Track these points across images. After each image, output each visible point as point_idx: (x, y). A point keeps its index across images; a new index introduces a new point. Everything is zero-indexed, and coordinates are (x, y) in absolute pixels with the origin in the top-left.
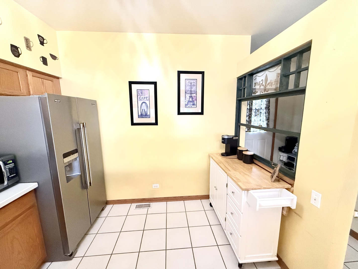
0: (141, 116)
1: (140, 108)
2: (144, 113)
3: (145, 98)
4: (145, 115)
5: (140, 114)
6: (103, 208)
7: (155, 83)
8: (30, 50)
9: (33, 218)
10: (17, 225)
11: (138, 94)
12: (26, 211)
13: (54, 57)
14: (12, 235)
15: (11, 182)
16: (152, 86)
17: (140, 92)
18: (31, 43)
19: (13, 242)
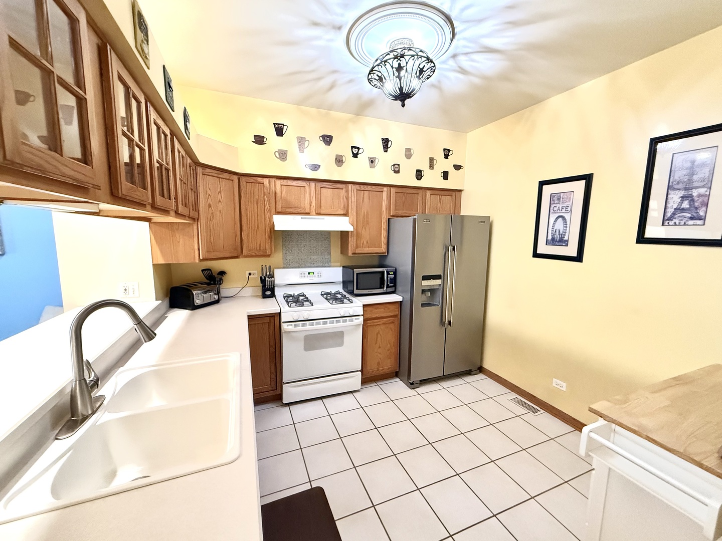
0: (553, 242)
1: (551, 227)
2: (557, 237)
3: (565, 208)
4: (560, 240)
5: (550, 238)
6: (470, 371)
7: (588, 179)
8: (433, 168)
9: (394, 327)
10: (383, 324)
11: (552, 202)
12: (391, 316)
13: (457, 167)
14: (378, 329)
15: (389, 290)
16: (583, 183)
17: (555, 199)
18: (435, 161)
19: (377, 335)
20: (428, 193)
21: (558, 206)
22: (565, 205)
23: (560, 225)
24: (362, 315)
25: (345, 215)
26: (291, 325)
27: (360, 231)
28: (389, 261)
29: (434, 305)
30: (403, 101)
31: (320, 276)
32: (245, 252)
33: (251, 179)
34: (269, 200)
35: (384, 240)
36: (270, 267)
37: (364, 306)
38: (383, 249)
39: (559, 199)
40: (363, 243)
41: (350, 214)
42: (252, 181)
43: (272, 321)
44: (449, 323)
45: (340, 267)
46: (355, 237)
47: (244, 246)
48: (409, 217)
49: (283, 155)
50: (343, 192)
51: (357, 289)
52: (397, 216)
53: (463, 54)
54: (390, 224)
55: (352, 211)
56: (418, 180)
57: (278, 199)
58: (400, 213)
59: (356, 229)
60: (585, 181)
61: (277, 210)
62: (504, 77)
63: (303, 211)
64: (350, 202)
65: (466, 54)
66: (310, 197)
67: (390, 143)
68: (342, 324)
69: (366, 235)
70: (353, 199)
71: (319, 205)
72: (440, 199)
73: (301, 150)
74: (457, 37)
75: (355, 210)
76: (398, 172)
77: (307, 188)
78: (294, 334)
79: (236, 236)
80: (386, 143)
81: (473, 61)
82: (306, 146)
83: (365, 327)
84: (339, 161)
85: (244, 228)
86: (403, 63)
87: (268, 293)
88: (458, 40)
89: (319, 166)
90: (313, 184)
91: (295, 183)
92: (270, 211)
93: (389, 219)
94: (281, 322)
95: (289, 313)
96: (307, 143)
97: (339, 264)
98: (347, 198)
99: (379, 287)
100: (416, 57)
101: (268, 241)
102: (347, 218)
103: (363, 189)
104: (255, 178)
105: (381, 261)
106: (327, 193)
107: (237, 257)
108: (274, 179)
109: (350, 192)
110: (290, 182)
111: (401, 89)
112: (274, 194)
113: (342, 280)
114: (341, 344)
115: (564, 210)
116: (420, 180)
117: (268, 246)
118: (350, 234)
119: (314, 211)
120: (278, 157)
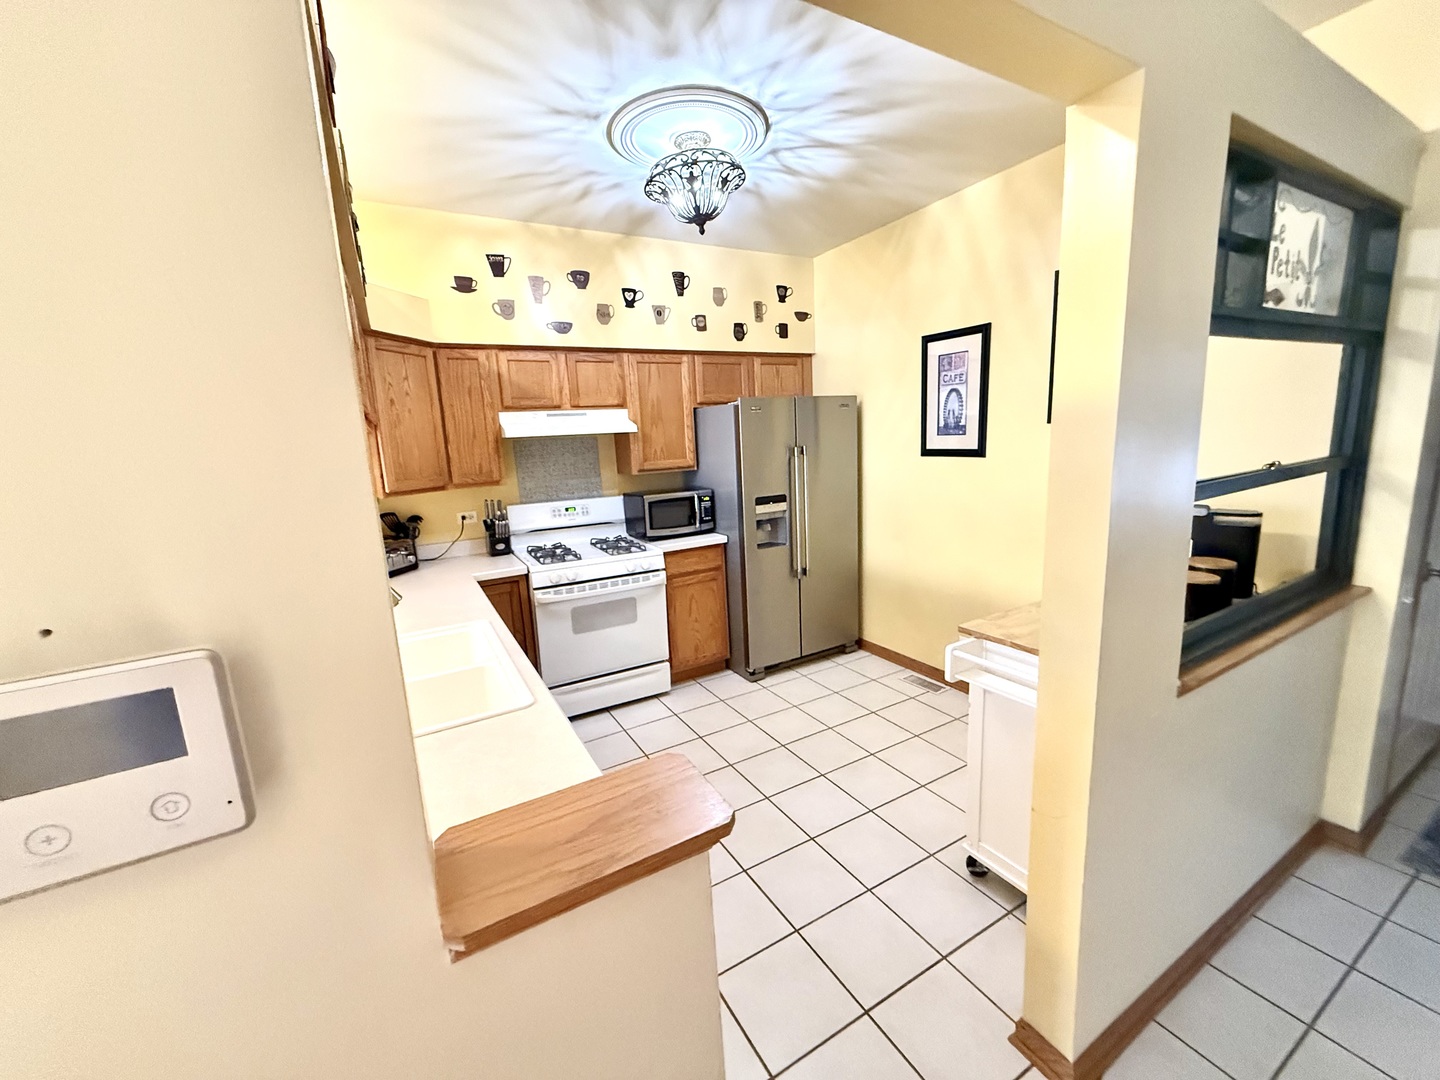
0: (944, 430)
1: (943, 409)
2: (952, 421)
3: (958, 377)
4: (955, 428)
5: (942, 424)
6: (844, 646)
7: (985, 330)
8: (761, 320)
9: (717, 586)
10: (698, 582)
11: (942, 368)
12: (710, 570)
13: (802, 316)
14: (691, 591)
15: (705, 527)
16: (979, 337)
17: (945, 362)
18: (764, 307)
19: (691, 601)
20: (757, 361)
21: (949, 373)
22: (958, 372)
23: (954, 404)
24: (664, 569)
25: (621, 406)
26: (549, 593)
27: (647, 430)
28: (700, 480)
29: (778, 544)
30: (701, 225)
31: (586, 512)
32: (456, 480)
33: (456, 353)
34: (489, 389)
35: (689, 445)
36: (499, 502)
37: (666, 554)
38: (690, 459)
39: (950, 364)
40: (656, 451)
41: (629, 404)
42: (459, 356)
43: (515, 590)
44: (804, 571)
45: (619, 495)
46: (641, 444)
47: (454, 469)
48: (726, 403)
49: (507, 309)
50: (615, 366)
51: (652, 528)
52: (708, 404)
53: (786, 149)
54: (698, 420)
55: (633, 399)
56: (738, 340)
57: (506, 385)
58: (713, 397)
59: (642, 428)
60: (980, 335)
61: (505, 404)
62: (852, 178)
63: (549, 403)
64: (627, 384)
65: (791, 149)
66: (559, 378)
67: (686, 280)
68: (631, 586)
69: (658, 439)
70: (632, 377)
71: (575, 392)
72: (778, 371)
73: (538, 299)
74: (773, 128)
75: (637, 396)
76: (703, 329)
77: (553, 362)
78: (552, 607)
79: (438, 452)
80: (680, 279)
81: (801, 157)
82: (545, 292)
83: (670, 590)
84: (603, 314)
85: (451, 437)
86: (696, 171)
87: (501, 546)
88: (776, 132)
89: (571, 325)
90: (562, 356)
91: (530, 355)
92: (492, 405)
93: (695, 409)
94: (531, 589)
95: (542, 575)
96: (546, 286)
97: (617, 491)
98: (622, 378)
99: (687, 523)
100: (714, 163)
101: (494, 456)
102: (624, 412)
103: (648, 360)
104: (463, 351)
105: (688, 478)
106: (588, 370)
107: (442, 488)
108: (494, 352)
109: (626, 367)
110: (522, 355)
111: (697, 208)
112: (497, 378)
113: (623, 517)
114: (634, 619)
115: (957, 381)
116: (741, 340)
117: (495, 469)
118: (631, 438)
119: (568, 402)
120: (499, 311)
